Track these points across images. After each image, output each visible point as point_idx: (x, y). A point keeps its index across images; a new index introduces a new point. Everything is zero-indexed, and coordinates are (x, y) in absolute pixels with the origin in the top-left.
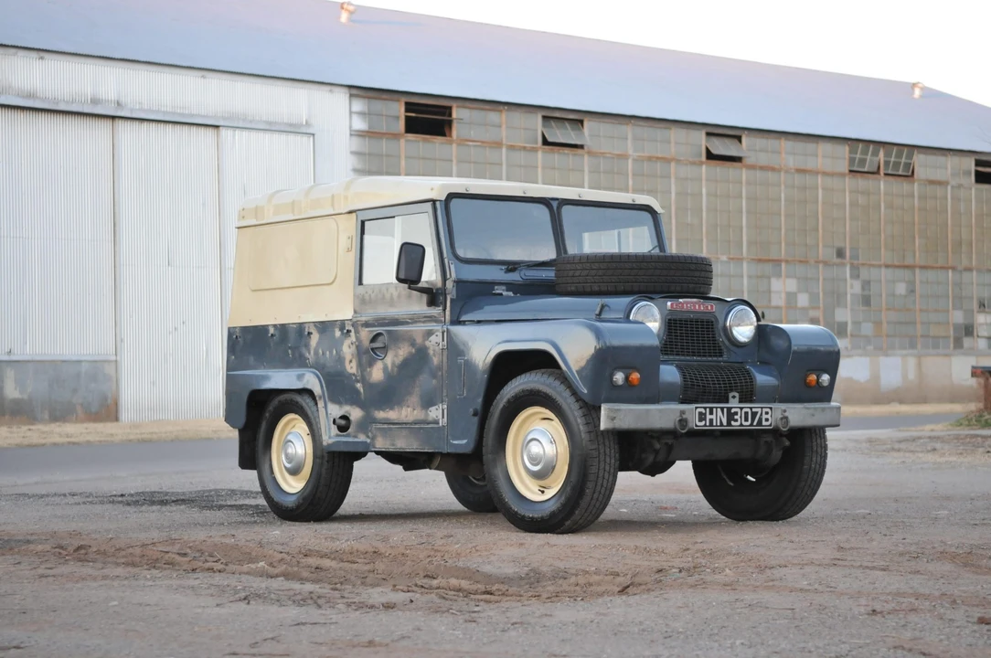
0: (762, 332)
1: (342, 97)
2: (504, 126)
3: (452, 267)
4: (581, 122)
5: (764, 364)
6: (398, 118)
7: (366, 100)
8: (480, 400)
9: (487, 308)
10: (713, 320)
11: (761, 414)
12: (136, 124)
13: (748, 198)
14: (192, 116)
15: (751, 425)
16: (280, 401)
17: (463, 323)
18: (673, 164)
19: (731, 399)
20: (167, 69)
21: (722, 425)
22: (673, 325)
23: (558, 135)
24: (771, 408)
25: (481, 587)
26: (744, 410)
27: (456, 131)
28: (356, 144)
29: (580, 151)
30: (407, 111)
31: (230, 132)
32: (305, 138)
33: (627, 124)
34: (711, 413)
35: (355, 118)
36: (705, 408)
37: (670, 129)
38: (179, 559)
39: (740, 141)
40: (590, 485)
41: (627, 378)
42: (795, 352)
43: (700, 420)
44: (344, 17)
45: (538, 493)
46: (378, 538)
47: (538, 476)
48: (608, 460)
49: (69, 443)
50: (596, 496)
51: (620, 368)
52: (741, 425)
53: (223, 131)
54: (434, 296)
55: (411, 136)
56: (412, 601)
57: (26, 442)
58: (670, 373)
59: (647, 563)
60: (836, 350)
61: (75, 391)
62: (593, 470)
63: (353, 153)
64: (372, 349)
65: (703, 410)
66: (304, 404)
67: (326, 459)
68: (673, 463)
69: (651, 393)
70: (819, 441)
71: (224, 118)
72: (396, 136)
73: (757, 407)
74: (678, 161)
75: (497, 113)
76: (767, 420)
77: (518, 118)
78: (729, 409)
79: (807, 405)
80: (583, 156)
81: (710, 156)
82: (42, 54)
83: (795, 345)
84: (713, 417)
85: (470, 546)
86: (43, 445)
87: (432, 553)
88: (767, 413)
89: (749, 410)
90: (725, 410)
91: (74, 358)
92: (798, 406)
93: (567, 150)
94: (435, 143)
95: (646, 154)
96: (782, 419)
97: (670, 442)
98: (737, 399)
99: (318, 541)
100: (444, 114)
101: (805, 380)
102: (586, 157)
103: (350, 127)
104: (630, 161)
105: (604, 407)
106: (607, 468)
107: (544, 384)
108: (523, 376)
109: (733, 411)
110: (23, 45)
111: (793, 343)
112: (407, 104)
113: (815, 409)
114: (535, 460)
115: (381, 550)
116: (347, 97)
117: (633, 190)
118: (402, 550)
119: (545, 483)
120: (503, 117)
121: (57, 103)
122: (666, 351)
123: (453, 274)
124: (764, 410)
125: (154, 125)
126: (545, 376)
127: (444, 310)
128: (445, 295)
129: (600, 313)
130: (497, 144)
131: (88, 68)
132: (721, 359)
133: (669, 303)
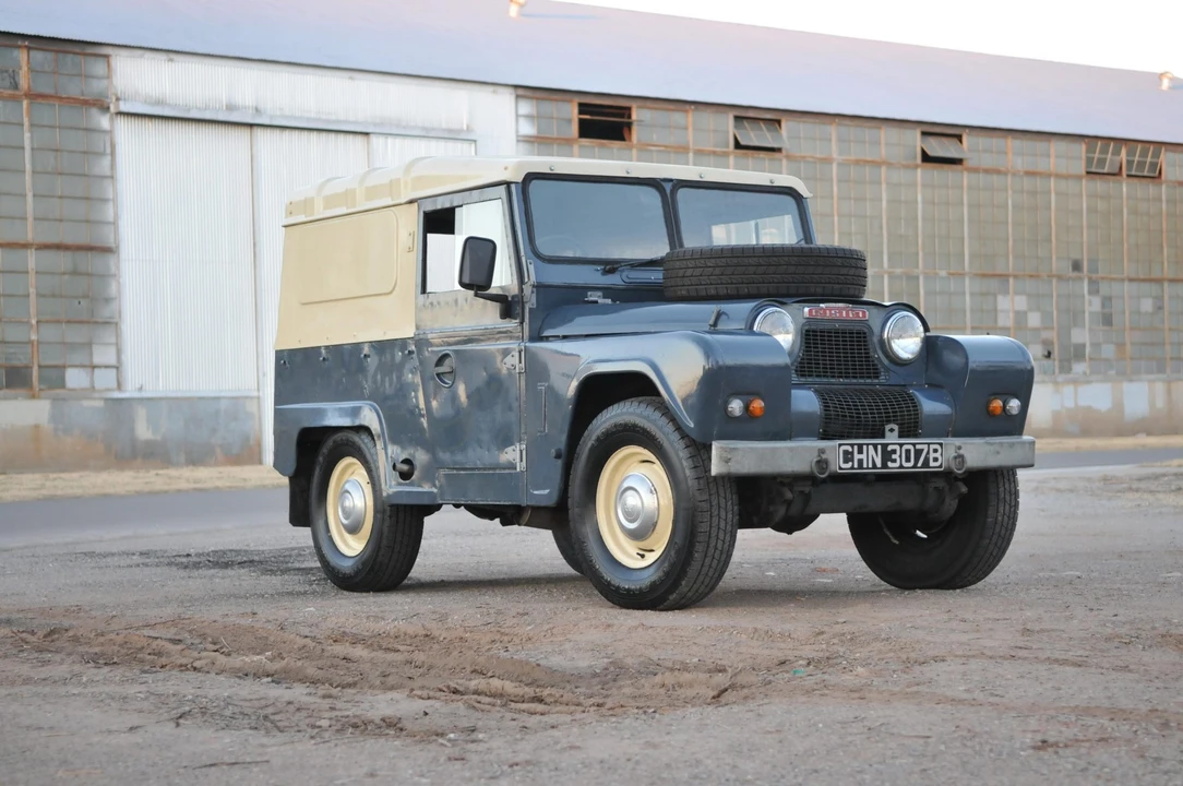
0: (931, 346)
1: (506, 99)
2: (690, 129)
3: (531, 268)
4: (779, 122)
5: (935, 388)
6: (570, 120)
7: (534, 102)
8: (564, 438)
9: (579, 320)
10: (866, 330)
11: (928, 453)
12: (277, 132)
13: (970, 206)
14: (338, 122)
15: (915, 466)
16: (334, 442)
17: (547, 339)
18: (884, 169)
19: (888, 433)
20: (311, 70)
21: (874, 466)
22: (811, 337)
23: (752, 137)
24: (941, 444)
25: (529, 691)
26: (905, 447)
27: (636, 134)
28: (524, 151)
29: (777, 155)
30: (581, 112)
31: (381, 140)
32: (466, 145)
33: (831, 124)
34: (860, 452)
35: (522, 121)
36: (852, 445)
37: (880, 128)
38: (171, 647)
39: (961, 142)
40: (699, 548)
41: (747, 407)
42: (973, 371)
43: (846, 461)
44: (514, 11)
45: (636, 558)
46: (434, 617)
47: (636, 535)
48: (723, 514)
49: (195, 489)
50: (708, 561)
51: (737, 394)
52: (901, 467)
53: (373, 138)
54: (508, 305)
55: (585, 141)
56: (426, 714)
57: (147, 488)
58: (806, 401)
59: (767, 652)
60: (1029, 368)
61: (214, 430)
62: (704, 527)
64: (438, 375)
65: (850, 449)
66: (362, 446)
67: (388, 513)
68: (815, 517)
69: (782, 427)
70: (1007, 486)
71: (375, 125)
72: (568, 142)
73: (921, 443)
74: (889, 165)
75: (683, 114)
76: (936, 460)
77: (708, 119)
78: (885, 446)
79: (988, 439)
80: (781, 160)
81: (926, 158)
82: (172, 56)
83: (974, 362)
84: (864, 456)
85: (546, 627)
86: (166, 492)
87: (498, 637)
88: (935, 451)
89: (911, 447)
90: (879, 447)
91: (213, 395)
92: (978, 441)
93: (762, 154)
94: (612, 148)
95: (853, 157)
96: (955, 458)
97: (807, 490)
98: (896, 433)
99: (358, 621)
100: (622, 116)
101: (988, 407)
102: (784, 162)
103: (517, 131)
104: (835, 166)
105: (716, 446)
106: (722, 525)
107: (640, 416)
108: (616, 406)
109: (890, 448)
110: (149, 46)
111: (971, 359)
112: (581, 105)
113: (1001, 444)
114: (631, 515)
115: (436, 633)
116: (513, 98)
117: (839, 198)
118: (460, 632)
119: (645, 544)
120: (690, 118)
121: (189, 110)
122: (801, 371)
123: (532, 277)
124: (932, 447)
125: (297, 133)
126: (643, 406)
127: (522, 323)
128: (523, 304)
129: (715, 324)
130: (683, 149)
131: (223, 70)
132: (876, 381)
133: (806, 310)
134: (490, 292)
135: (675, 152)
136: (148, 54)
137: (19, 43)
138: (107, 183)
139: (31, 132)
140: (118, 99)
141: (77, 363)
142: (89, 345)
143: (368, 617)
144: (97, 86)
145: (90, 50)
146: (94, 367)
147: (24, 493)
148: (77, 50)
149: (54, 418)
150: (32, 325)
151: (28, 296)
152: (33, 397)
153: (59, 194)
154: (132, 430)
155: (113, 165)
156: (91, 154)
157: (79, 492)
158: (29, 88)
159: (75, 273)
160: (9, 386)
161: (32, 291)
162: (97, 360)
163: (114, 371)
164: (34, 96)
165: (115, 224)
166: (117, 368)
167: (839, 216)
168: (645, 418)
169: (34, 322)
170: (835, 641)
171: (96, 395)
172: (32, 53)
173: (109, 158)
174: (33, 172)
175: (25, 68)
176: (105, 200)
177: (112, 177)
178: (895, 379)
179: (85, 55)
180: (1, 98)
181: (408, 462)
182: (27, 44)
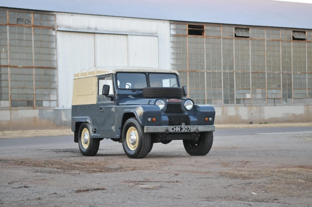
0: (195, 107)
1: (167, 24)
2: (222, 32)
4: (248, 29)
5: (195, 115)
6: (186, 30)
7: (175, 25)
8: (121, 125)
10: (181, 104)
12: (101, 35)
13: (308, 53)
14: (119, 32)
15: (187, 131)
16: (82, 125)
17: (120, 105)
18: (281, 42)
19: (182, 125)
20: (111, 17)
21: (179, 131)
22: (169, 105)
23: (240, 34)
24: (193, 127)
26: (185, 127)
27: (205, 34)
28: (172, 39)
29: (248, 39)
30: (189, 28)
31: (131, 36)
32: (155, 38)
33: (264, 29)
34: (175, 128)
35: (171, 30)
36: (174, 127)
37: (280, 30)
39: (305, 34)
40: (143, 146)
41: (152, 120)
42: (201, 112)
43: (172, 130)
45: (133, 148)
47: (133, 144)
50: (144, 149)
51: (150, 117)
52: (184, 131)
53: (129, 36)
54: (112, 98)
55: (190, 36)
57: (62, 134)
58: (165, 118)
60: (214, 111)
63: (171, 42)
64: (100, 112)
65: (173, 128)
66: (87, 126)
68: (171, 141)
69: (160, 123)
70: (210, 135)
71: (129, 32)
72: (185, 36)
73: (189, 127)
74: (282, 41)
75: (220, 27)
76: (192, 130)
77: (227, 29)
78: (181, 127)
79: (204, 126)
80: (249, 40)
81: (294, 39)
82: (73, 14)
86: (67, 135)
88: (192, 128)
89: (187, 127)
92: (202, 126)
93: (243, 39)
94: (198, 38)
95: (271, 39)
96: (196, 129)
97: (165, 135)
98: (184, 124)
100: (201, 28)
101: (205, 119)
102: (250, 40)
103: (170, 33)
104: (265, 41)
105: (145, 127)
106: (147, 142)
108: (129, 119)
109: (182, 127)
110: (66, 12)
111: (201, 110)
112: (189, 25)
113: (207, 127)
114: (132, 140)
115: (94, 163)
116: (169, 24)
117: (267, 51)
118: (99, 163)
119: (134, 146)
120: (221, 28)
121: (77, 29)
122: (166, 112)
123: (117, 93)
124: (191, 127)
125: (107, 35)
126: (134, 119)
127: (115, 102)
128: (115, 98)
129: (149, 103)
130: (219, 37)
131: (87, 18)
132: (182, 114)
133: (167, 100)
134: (108, 96)
135: (217, 38)
136: (66, 14)
137: (31, 12)
138: (55, 50)
139: (34, 36)
140: (58, 27)
141: (46, 100)
142: (49, 94)
143: (82, 160)
144: (52, 23)
145: (50, 13)
146: (51, 101)
147: (30, 135)
148: (47, 13)
149: (40, 114)
150: (34, 89)
151: (33, 81)
152: (34, 109)
153: (41, 53)
154: (61, 118)
155: (56, 45)
156: (50, 42)
157: (44, 135)
158: (34, 24)
159: (45, 75)
160: (28, 106)
161: (34, 80)
162: (52, 98)
163: (56, 102)
164: (35, 26)
165: (56, 61)
166: (57, 101)
167: (267, 56)
168: (134, 121)
169: (34, 88)
170: (162, 163)
171: (51, 108)
172: (35, 14)
173: (55, 43)
174: (35, 47)
175: (33, 19)
176: (54, 55)
177: (56, 48)
178: (186, 114)
179: (49, 15)
180: (26, 27)
181: (95, 129)
182: (33, 12)
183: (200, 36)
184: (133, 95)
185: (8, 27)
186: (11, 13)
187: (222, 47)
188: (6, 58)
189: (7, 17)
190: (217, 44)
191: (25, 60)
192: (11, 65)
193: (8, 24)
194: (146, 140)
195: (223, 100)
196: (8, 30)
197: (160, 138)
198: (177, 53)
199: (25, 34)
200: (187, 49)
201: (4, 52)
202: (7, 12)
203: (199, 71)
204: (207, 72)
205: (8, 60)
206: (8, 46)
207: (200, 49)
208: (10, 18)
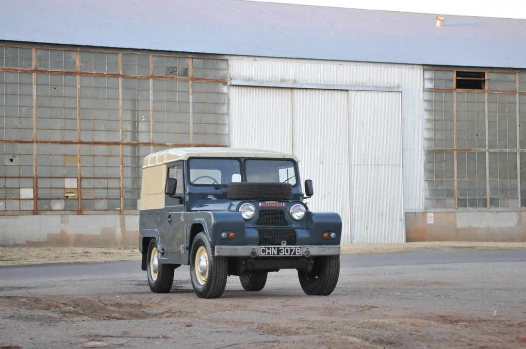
0: (309, 215)
1: (419, 71)
2: (517, 82)
3: (188, 187)
5: (307, 229)
6: (452, 80)
7: (433, 72)
8: (189, 243)
10: (284, 210)
11: (295, 250)
12: (304, 91)
14: (333, 85)
15: (290, 254)
16: (151, 242)
17: (192, 211)
19: (282, 244)
20: (321, 62)
21: (274, 254)
22: (262, 212)
24: (301, 248)
26: (286, 248)
27: (487, 86)
28: (427, 96)
30: (457, 76)
31: (354, 93)
32: (397, 94)
34: (269, 249)
35: (426, 81)
36: (266, 248)
41: (228, 235)
42: (317, 223)
43: (263, 252)
44: (438, 23)
45: (202, 282)
48: (221, 268)
50: (217, 283)
51: (224, 231)
52: (285, 254)
53: (350, 92)
55: (459, 90)
58: (253, 233)
63: (425, 101)
64: (169, 221)
65: (265, 249)
66: (156, 244)
69: (242, 241)
70: (334, 261)
71: (351, 86)
72: (451, 91)
73: (293, 247)
75: (514, 75)
76: (298, 252)
78: (278, 248)
79: (321, 246)
82: (257, 58)
84: (270, 251)
88: (298, 250)
89: (289, 248)
92: (316, 247)
94: (474, 93)
96: (306, 252)
97: (252, 261)
98: (286, 244)
100: (481, 77)
101: (323, 235)
103: (424, 86)
105: (216, 247)
106: (221, 272)
107: (202, 237)
109: (280, 249)
112: (457, 72)
113: (325, 248)
114: (201, 268)
116: (422, 70)
119: (204, 277)
120: (517, 77)
121: (263, 83)
123: (188, 191)
124: (297, 248)
125: (313, 91)
126: (202, 234)
127: (184, 205)
128: (185, 200)
129: (230, 208)
130: (514, 92)
131: (280, 64)
132: (287, 226)
133: (260, 204)
134: (175, 195)
135: (509, 94)
136: (245, 58)
137: (189, 56)
138: (226, 116)
139: (192, 95)
140: (231, 79)
144: (222, 73)
145: (219, 58)
148: (214, 58)
153: (204, 122)
155: (228, 108)
156: (219, 104)
158: (192, 75)
164: (194, 79)
165: (229, 135)
172: (194, 60)
173: (227, 105)
174: (193, 113)
175: (191, 67)
176: (225, 124)
177: (228, 114)
178: (294, 226)
179: (217, 60)
180: (180, 80)
181: (163, 250)
182: (192, 56)
183: (477, 91)
184: (215, 195)
185: (151, 81)
186: (156, 59)
187: (517, 109)
188: (146, 131)
189: (149, 66)
190: (508, 103)
191: (178, 134)
192: (155, 142)
193: (152, 77)
194: (218, 267)
195: (519, 201)
196: (151, 86)
197: (243, 265)
198: (435, 120)
199: (178, 91)
200: (455, 112)
201: (144, 121)
202: (151, 58)
203: (476, 150)
204: (491, 151)
205: (150, 134)
206: (151, 112)
207: (478, 112)
208: (155, 67)
